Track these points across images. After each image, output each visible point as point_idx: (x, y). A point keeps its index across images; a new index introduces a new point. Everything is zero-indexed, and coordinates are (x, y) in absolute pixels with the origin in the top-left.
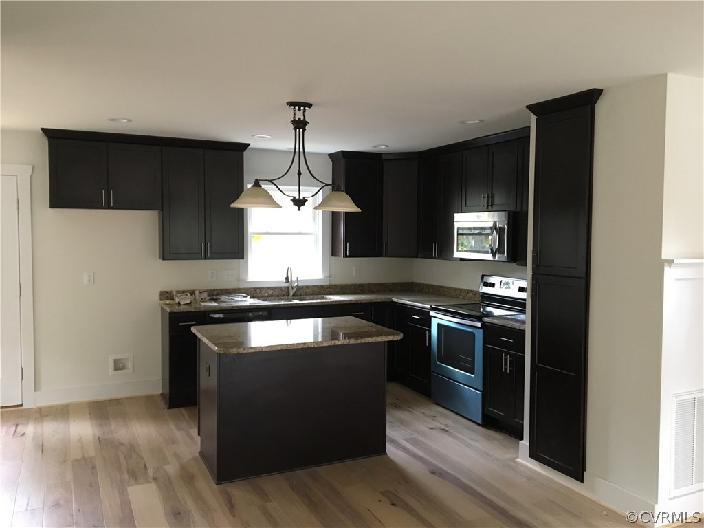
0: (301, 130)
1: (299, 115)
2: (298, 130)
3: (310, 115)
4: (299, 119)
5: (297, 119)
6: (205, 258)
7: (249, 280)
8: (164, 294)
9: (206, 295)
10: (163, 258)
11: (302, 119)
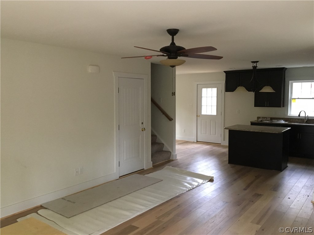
6: (267, 106)
7: (289, 115)
8: (258, 118)
9: (269, 119)
10: (255, 106)
11: (256, 66)
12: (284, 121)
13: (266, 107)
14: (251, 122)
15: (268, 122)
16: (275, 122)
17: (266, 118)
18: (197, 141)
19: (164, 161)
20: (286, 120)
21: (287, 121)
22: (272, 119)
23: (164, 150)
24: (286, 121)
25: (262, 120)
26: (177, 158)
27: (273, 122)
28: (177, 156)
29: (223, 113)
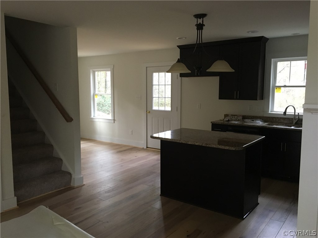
0: (201, 31)
1: (200, 21)
2: (199, 31)
3: (206, 21)
4: (200, 23)
5: (199, 23)
6: (237, 99)
7: (270, 112)
8: (226, 116)
9: (241, 118)
10: (220, 98)
11: (201, 23)
12: (261, 121)
13: (235, 99)
14: (211, 122)
15: (236, 122)
16: (249, 123)
17: (236, 115)
18: (147, 147)
19: (53, 191)
20: (264, 119)
21: (267, 122)
22: (244, 117)
23: (63, 169)
24: (265, 121)
25: (229, 120)
26: (84, 183)
27: (245, 124)
28: (84, 180)
29: (179, 108)
